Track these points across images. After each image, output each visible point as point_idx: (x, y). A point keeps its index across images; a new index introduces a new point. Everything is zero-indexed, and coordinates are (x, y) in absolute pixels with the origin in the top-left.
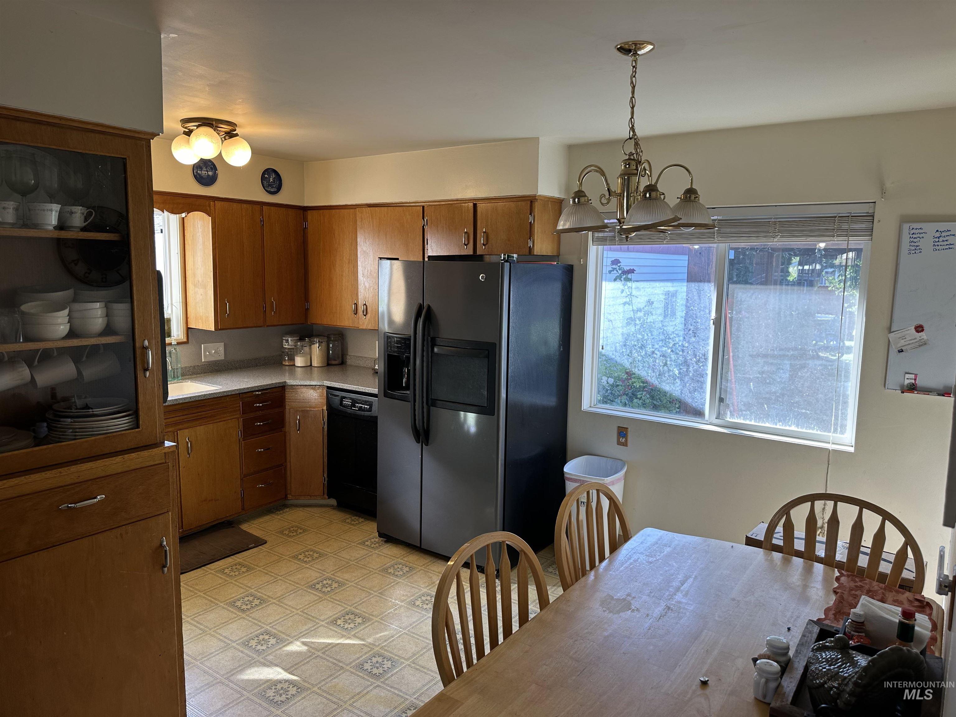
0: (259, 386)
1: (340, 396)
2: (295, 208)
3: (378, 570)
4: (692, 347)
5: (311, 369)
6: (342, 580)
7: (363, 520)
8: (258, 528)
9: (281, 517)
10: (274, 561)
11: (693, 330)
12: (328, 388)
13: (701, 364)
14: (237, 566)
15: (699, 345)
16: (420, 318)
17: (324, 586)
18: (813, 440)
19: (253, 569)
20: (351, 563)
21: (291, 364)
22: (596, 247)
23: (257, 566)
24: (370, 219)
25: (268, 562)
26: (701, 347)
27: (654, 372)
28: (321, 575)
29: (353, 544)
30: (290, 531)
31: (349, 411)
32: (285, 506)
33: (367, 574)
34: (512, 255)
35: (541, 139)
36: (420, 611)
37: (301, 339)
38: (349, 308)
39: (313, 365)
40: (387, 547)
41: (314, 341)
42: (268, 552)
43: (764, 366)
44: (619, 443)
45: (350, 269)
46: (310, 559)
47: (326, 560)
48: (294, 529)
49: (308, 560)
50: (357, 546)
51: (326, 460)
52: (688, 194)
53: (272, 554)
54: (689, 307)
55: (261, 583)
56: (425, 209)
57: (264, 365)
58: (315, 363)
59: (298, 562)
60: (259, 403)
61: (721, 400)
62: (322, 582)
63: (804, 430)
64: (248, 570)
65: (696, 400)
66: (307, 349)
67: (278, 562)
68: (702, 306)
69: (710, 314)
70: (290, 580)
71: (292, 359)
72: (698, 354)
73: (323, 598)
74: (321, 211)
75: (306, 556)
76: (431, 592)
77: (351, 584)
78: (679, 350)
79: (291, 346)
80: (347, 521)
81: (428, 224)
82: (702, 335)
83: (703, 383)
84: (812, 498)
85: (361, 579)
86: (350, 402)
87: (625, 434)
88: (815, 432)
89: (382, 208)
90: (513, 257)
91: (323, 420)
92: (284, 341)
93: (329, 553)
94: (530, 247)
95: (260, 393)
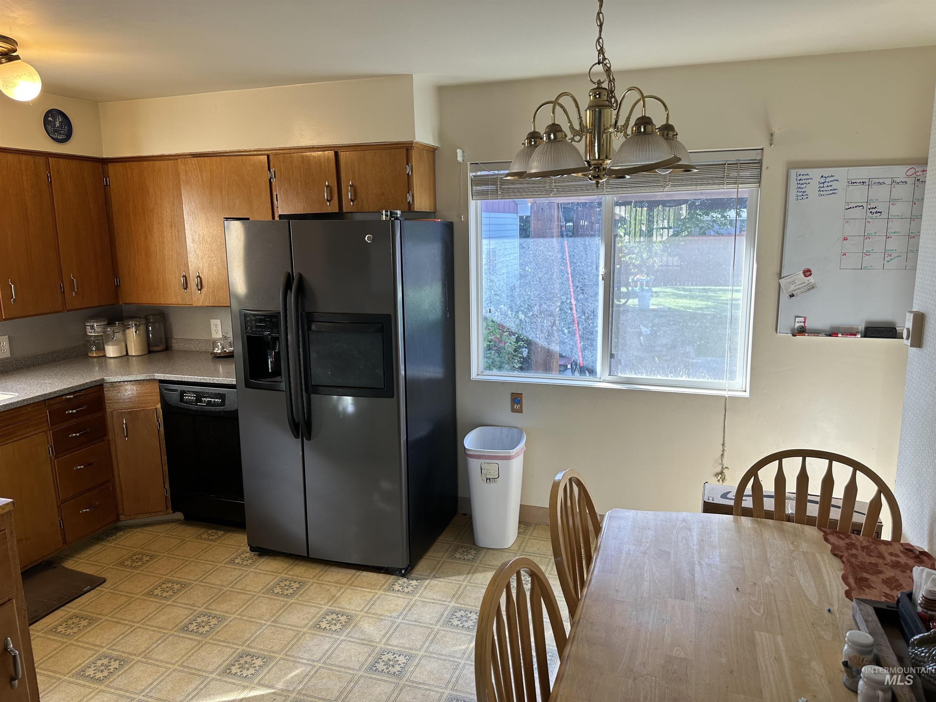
0: (70, 388)
1: (179, 391)
2: (91, 161)
3: (262, 592)
4: (581, 304)
5: (128, 359)
6: (220, 613)
7: (222, 532)
8: (87, 564)
9: (116, 544)
10: (124, 604)
11: (581, 287)
12: (161, 381)
13: (590, 322)
14: (74, 620)
15: (587, 302)
16: (289, 291)
17: (199, 625)
18: (706, 389)
19: (97, 620)
20: (225, 589)
21: (101, 355)
22: (474, 201)
23: (102, 614)
24: (198, 172)
25: (116, 607)
26: (589, 304)
27: (542, 332)
28: (191, 612)
29: (220, 565)
30: (133, 561)
31: (193, 407)
32: (118, 529)
33: (250, 600)
34: (395, 211)
35: (415, 77)
36: (329, 635)
37: (110, 323)
38: (176, 281)
39: (130, 354)
40: (264, 561)
41: (129, 325)
42: (111, 593)
43: (654, 319)
44: (513, 410)
45: (173, 234)
46: (170, 593)
47: (192, 590)
48: (137, 556)
49: (167, 594)
50: (225, 567)
51: (166, 468)
52: (666, 131)
53: (118, 594)
54: (576, 263)
55: (113, 637)
56: (271, 158)
57: (64, 359)
58: (133, 351)
59: (156, 600)
60: (72, 410)
61: (612, 356)
62: (195, 620)
63: (695, 379)
64: (90, 623)
65: (586, 359)
66: (118, 335)
67: (128, 605)
68: (589, 261)
69: (597, 270)
70: (152, 626)
71: (101, 348)
72: (587, 311)
73: (204, 642)
74: (127, 164)
75: (163, 590)
76: (335, 609)
77: (233, 616)
78: (567, 308)
79: (98, 333)
80: (203, 536)
81: (277, 176)
82: (590, 292)
83: (594, 340)
84: (780, 456)
85: (244, 607)
86: (194, 397)
87: (520, 400)
88: (705, 380)
89: (213, 158)
90: (397, 214)
91: (158, 421)
92: (89, 327)
93: (193, 580)
94: (410, 202)
95: (72, 396)
